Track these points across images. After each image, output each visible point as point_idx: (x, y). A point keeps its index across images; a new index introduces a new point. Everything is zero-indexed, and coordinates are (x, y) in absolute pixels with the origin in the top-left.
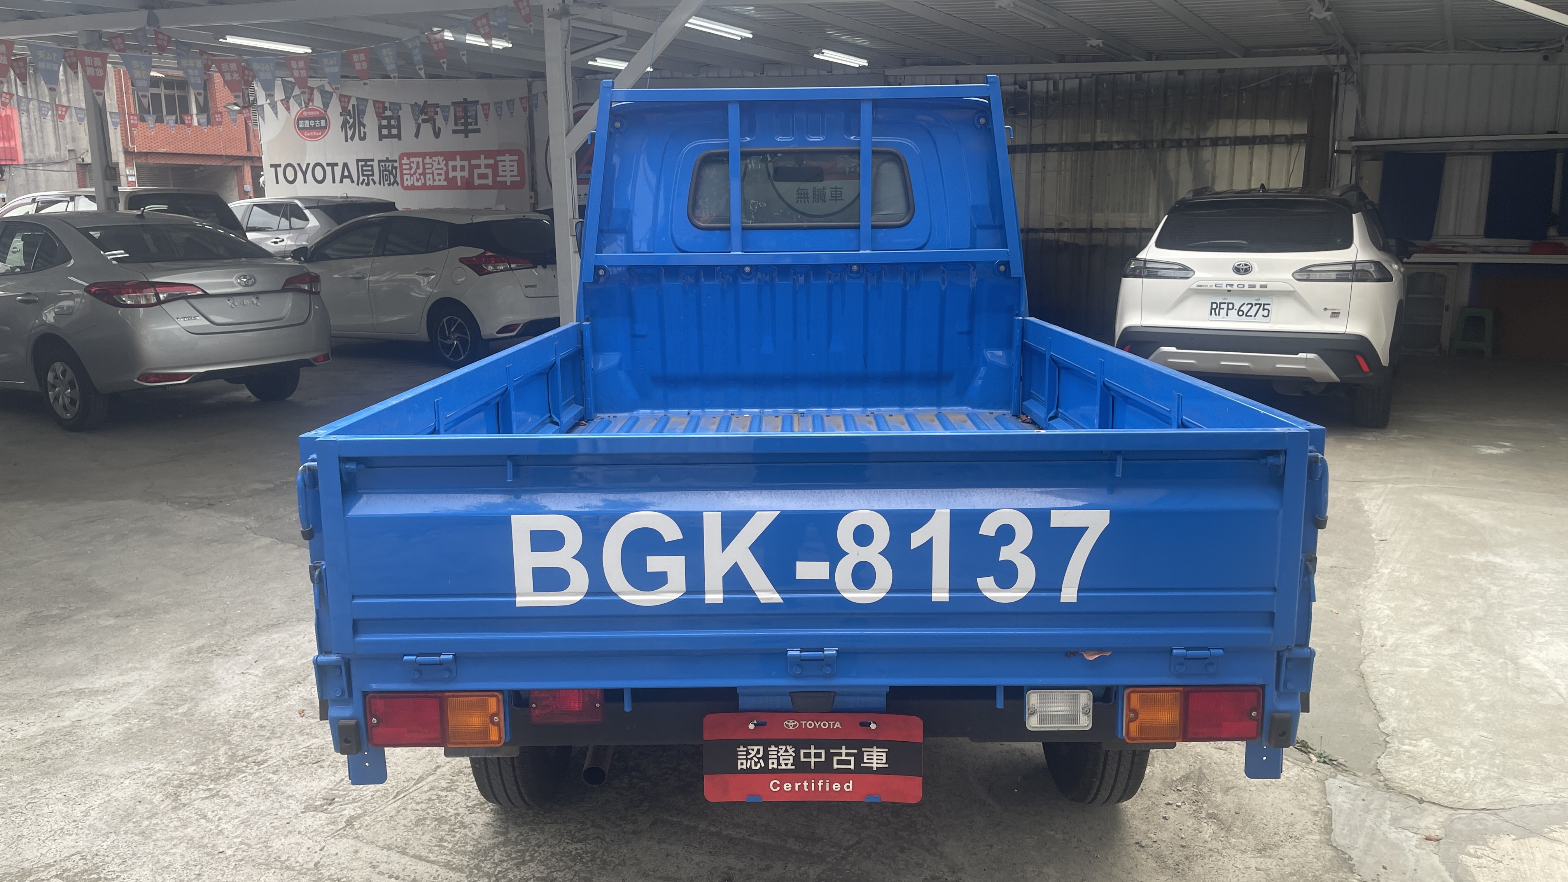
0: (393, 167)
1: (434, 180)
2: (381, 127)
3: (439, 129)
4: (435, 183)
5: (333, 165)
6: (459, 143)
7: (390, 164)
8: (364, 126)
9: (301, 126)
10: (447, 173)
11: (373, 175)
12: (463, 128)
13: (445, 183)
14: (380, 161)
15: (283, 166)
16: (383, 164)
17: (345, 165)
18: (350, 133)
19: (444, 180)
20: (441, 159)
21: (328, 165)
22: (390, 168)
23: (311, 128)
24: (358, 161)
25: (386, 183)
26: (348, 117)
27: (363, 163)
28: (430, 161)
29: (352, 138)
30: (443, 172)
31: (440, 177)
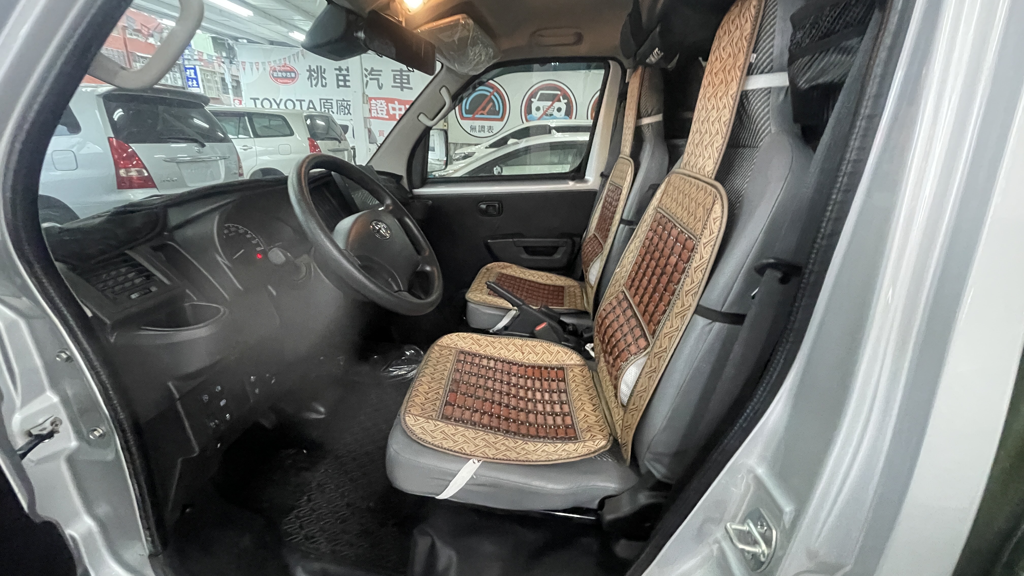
0: (347, 104)
1: (378, 113)
2: (338, 80)
3: (382, 84)
4: (378, 116)
5: (301, 101)
6: (397, 94)
7: (346, 103)
8: (325, 79)
9: (275, 75)
10: (388, 111)
11: (332, 108)
12: (399, 85)
13: (387, 117)
14: (337, 101)
15: (261, 99)
16: (340, 102)
17: (311, 101)
18: (314, 82)
19: (386, 115)
20: (383, 102)
21: (297, 100)
22: (345, 105)
23: (283, 78)
24: (321, 99)
25: (342, 113)
26: (313, 73)
27: (325, 101)
28: (375, 102)
29: (316, 85)
30: (384, 110)
31: (382, 112)
